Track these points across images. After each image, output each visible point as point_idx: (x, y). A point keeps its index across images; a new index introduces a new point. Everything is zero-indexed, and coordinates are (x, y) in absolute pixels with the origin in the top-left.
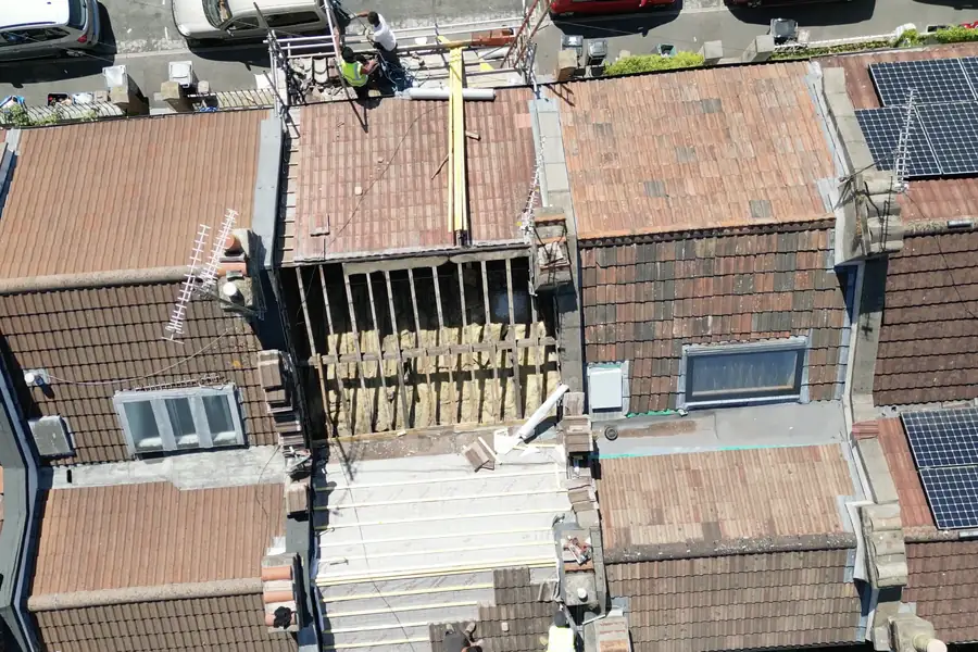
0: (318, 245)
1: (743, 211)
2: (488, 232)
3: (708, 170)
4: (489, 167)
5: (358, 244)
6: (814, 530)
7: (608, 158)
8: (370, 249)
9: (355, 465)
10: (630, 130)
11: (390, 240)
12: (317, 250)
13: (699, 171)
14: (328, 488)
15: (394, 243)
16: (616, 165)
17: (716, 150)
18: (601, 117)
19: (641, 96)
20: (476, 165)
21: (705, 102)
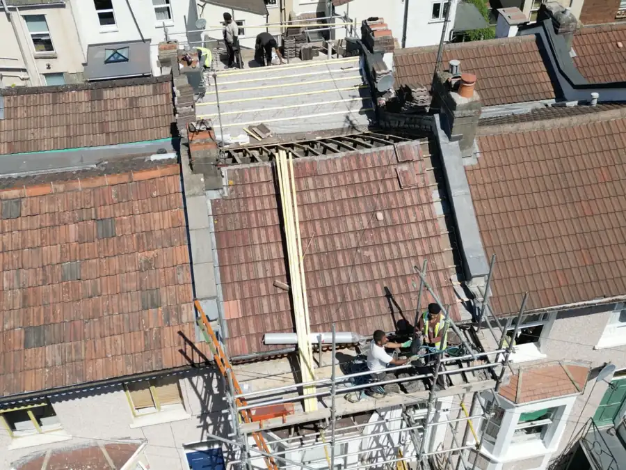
0: (402, 154)
1: (29, 207)
2: (258, 175)
3: (52, 252)
4: (262, 246)
5: (369, 160)
6: (25, 98)
7: (149, 265)
8: (358, 156)
9: (347, 125)
10: (124, 302)
11: (342, 165)
12: (402, 149)
13: (61, 252)
14: (364, 110)
15: (338, 163)
16: (141, 256)
17: (41, 277)
18: (153, 318)
19: (108, 351)
20: (276, 251)
21: (40, 344)
